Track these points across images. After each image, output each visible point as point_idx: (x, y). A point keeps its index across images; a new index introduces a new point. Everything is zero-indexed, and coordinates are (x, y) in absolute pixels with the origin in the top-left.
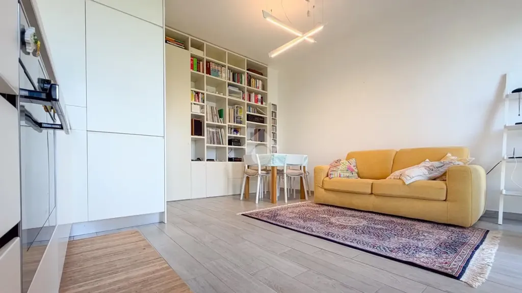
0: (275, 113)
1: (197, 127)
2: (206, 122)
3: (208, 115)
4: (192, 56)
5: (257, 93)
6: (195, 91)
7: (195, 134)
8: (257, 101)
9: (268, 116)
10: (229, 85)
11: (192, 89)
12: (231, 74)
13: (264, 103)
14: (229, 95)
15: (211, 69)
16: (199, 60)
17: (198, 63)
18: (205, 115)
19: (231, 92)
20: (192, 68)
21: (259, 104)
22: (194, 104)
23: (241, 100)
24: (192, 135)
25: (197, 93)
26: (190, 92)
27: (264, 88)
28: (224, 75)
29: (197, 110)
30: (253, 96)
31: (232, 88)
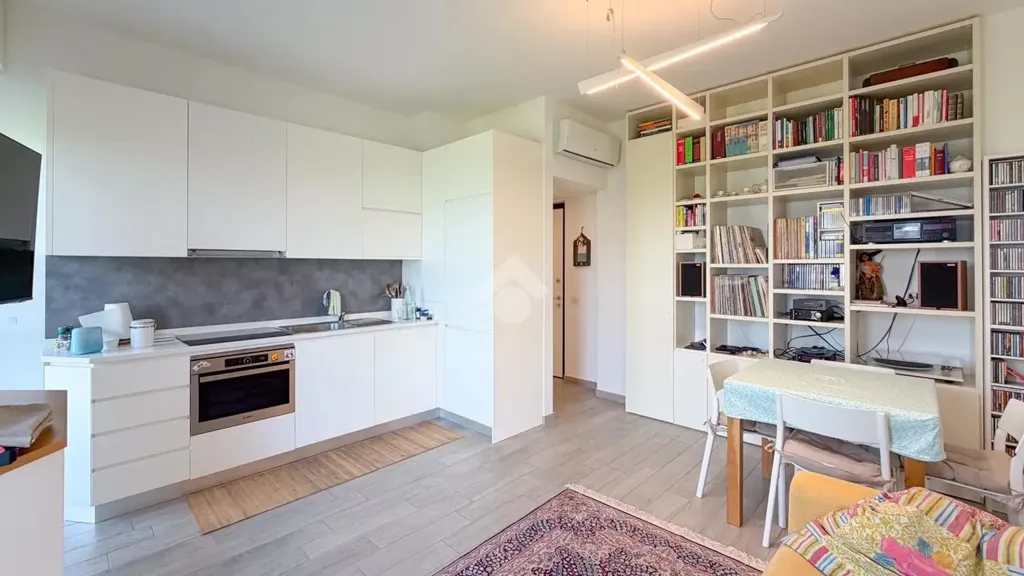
1: (690, 278)
2: (709, 266)
4: (682, 137)
5: (906, 144)
6: (686, 206)
7: (684, 294)
8: (906, 168)
9: (977, 211)
10: (779, 159)
11: (679, 203)
12: (791, 126)
13: (957, 165)
14: (777, 187)
15: (727, 142)
16: (697, 136)
17: (696, 144)
18: (708, 251)
19: (783, 179)
20: (680, 159)
21: (923, 176)
22: (684, 232)
23: (836, 187)
24: (678, 294)
25: (690, 208)
26: (674, 211)
28: (762, 141)
29: (687, 244)
30: (890, 160)
31: (786, 166)
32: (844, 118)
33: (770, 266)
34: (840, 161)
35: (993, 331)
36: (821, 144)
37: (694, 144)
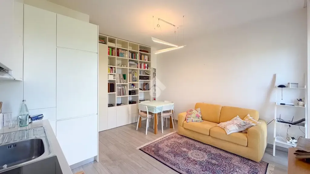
0: (155, 73)
1: (111, 87)
2: (116, 84)
3: (118, 79)
4: (109, 47)
5: (145, 63)
6: (110, 67)
7: (110, 92)
8: (145, 67)
9: (151, 76)
10: (130, 60)
11: (109, 66)
12: (131, 54)
13: (149, 68)
14: (130, 67)
15: (119, 53)
16: (113, 48)
17: (112, 51)
18: (116, 80)
19: (130, 65)
20: (109, 54)
21: (146, 69)
22: (110, 74)
23: (136, 68)
24: (108, 92)
26: (108, 68)
27: (149, 60)
28: (126, 55)
29: (111, 78)
30: (143, 64)
31: (131, 63)
32: (138, 55)
33: (128, 84)
34: (137, 64)
35: (153, 93)
36: (135, 60)
37: (112, 50)
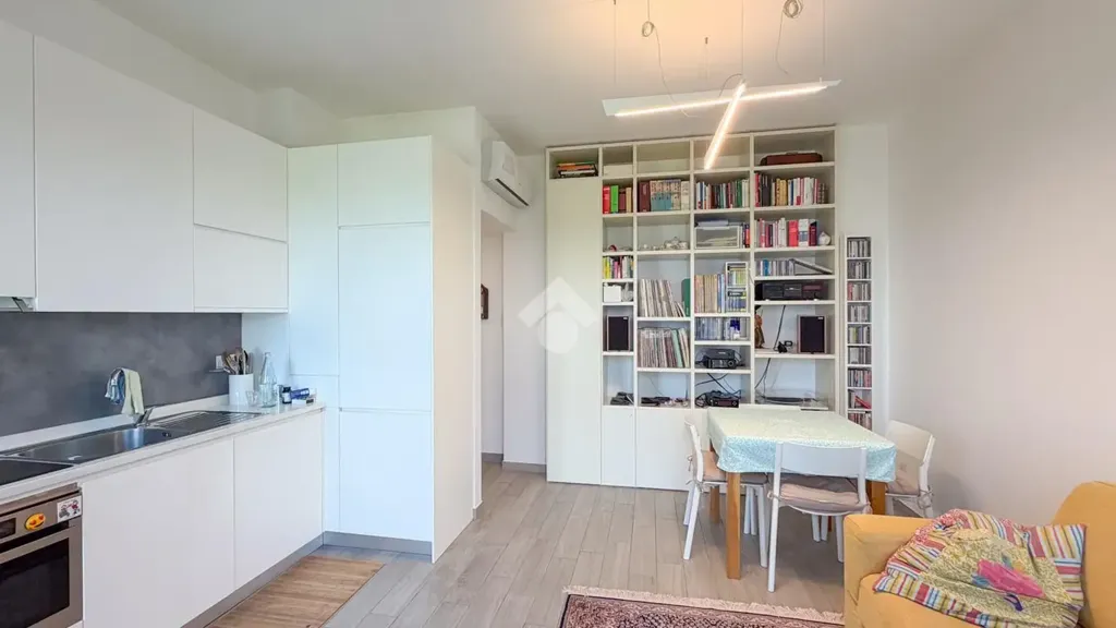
1: (617, 333)
2: (636, 319)
3: (644, 302)
4: (607, 184)
5: (793, 216)
6: (612, 257)
7: (611, 349)
8: (793, 238)
9: (839, 278)
10: (699, 219)
11: (605, 254)
12: (708, 189)
13: (823, 239)
14: (698, 245)
15: (652, 196)
16: (624, 185)
17: (622, 194)
18: (635, 304)
19: (703, 238)
20: (606, 208)
21: (804, 246)
22: (610, 284)
23: (744, 250)
24: (605, 349)
25: (618, 259)
26: (600, 261)
28: (685, 199)
29: (615, 297)
30: (780, 228)
31: (706, 226)
32: (749, 189)
33: (692, 319)
34: (746, 227)
35: (850, 369)
36: (732, 210)
37: (620, 193)
